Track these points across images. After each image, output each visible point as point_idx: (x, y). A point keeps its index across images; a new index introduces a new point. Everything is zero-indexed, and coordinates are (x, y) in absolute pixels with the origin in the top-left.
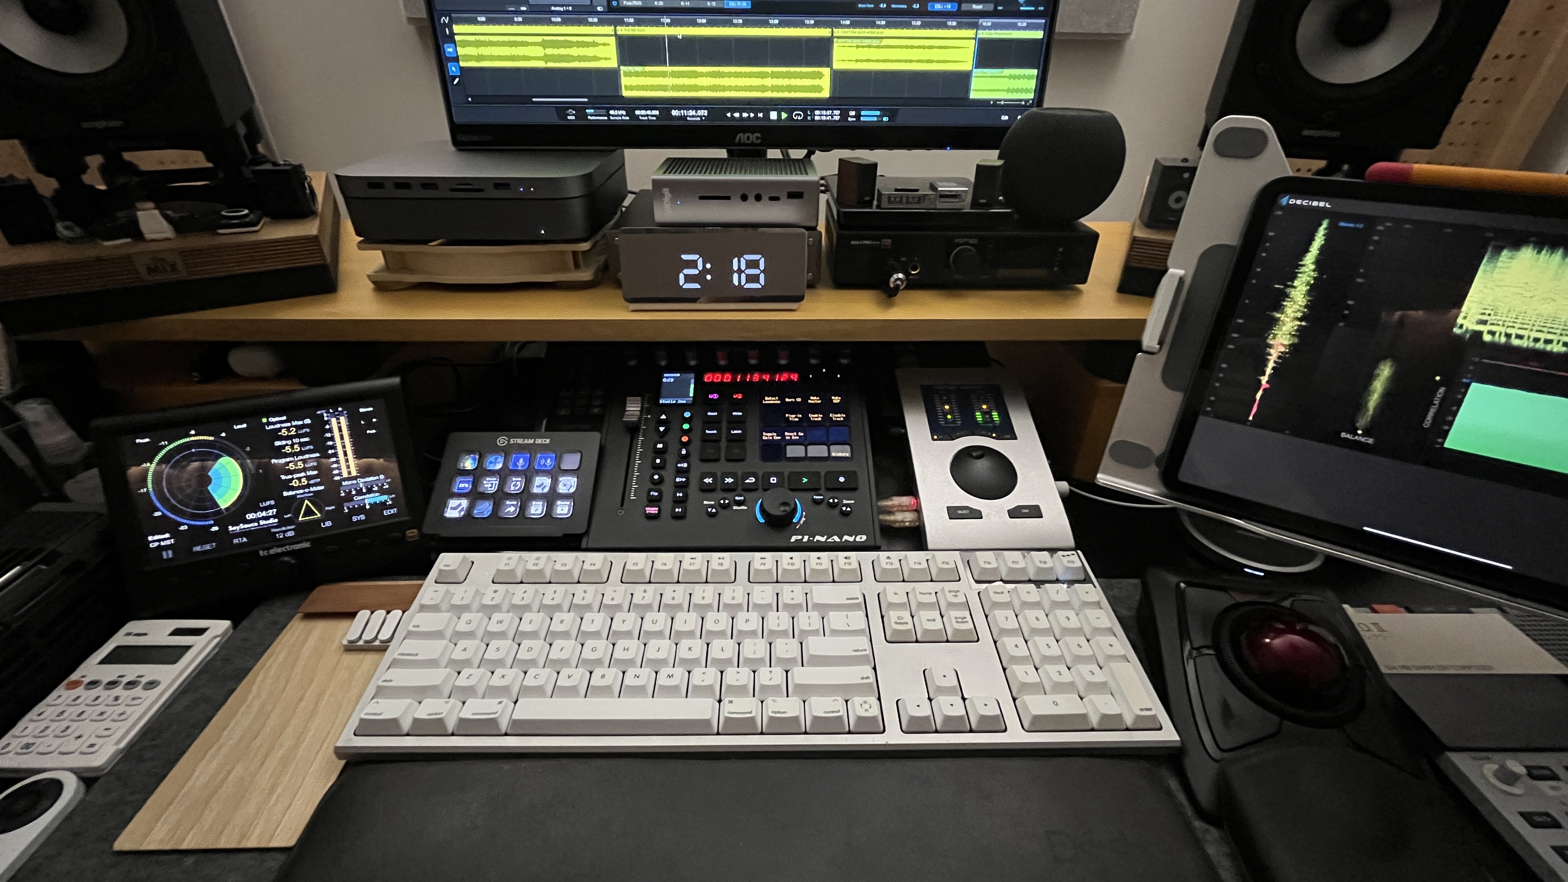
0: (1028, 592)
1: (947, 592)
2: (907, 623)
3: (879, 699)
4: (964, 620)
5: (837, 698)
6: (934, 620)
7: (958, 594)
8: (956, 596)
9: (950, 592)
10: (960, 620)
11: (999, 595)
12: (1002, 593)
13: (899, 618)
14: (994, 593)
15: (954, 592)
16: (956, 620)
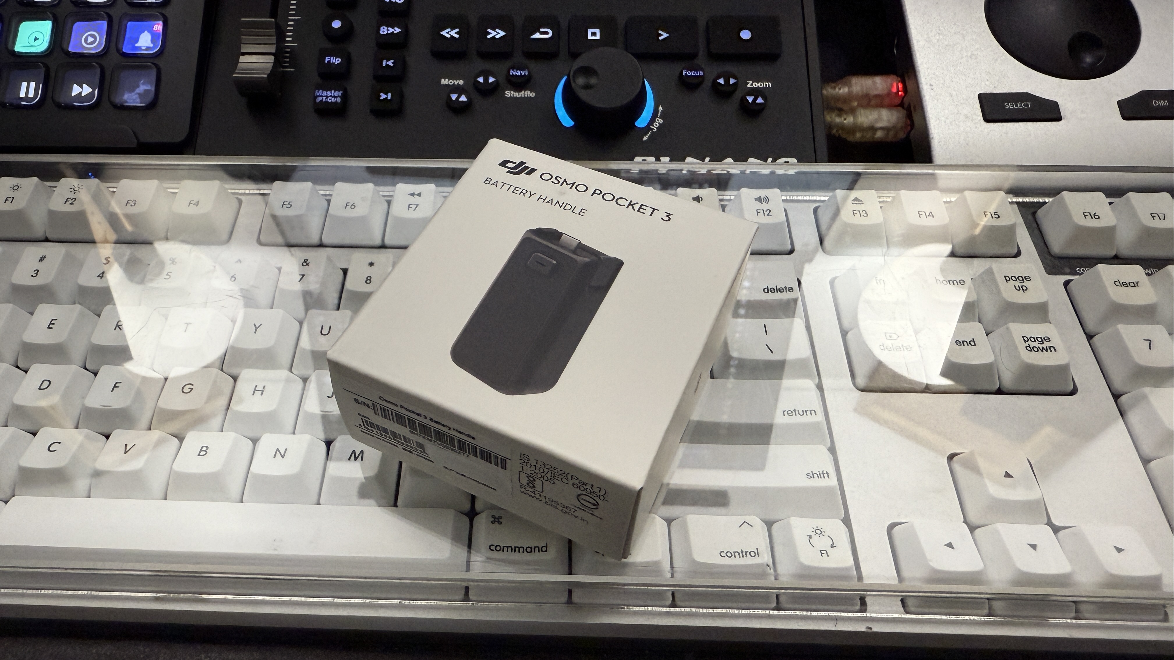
1: (1001, 280)
2: (909, 348)
3: (847, 522)
4: (1046, 345)
6: (972, 343)
7: (1026, 283)
8: (1024, 289)
9: (1008, 279)
10: (1036, 344)
11: (1130, 289)
12: (1136, 284)
13: (889, 336)
14: (1115, 283)
15: (1017, 279)
16: (1027, 344)
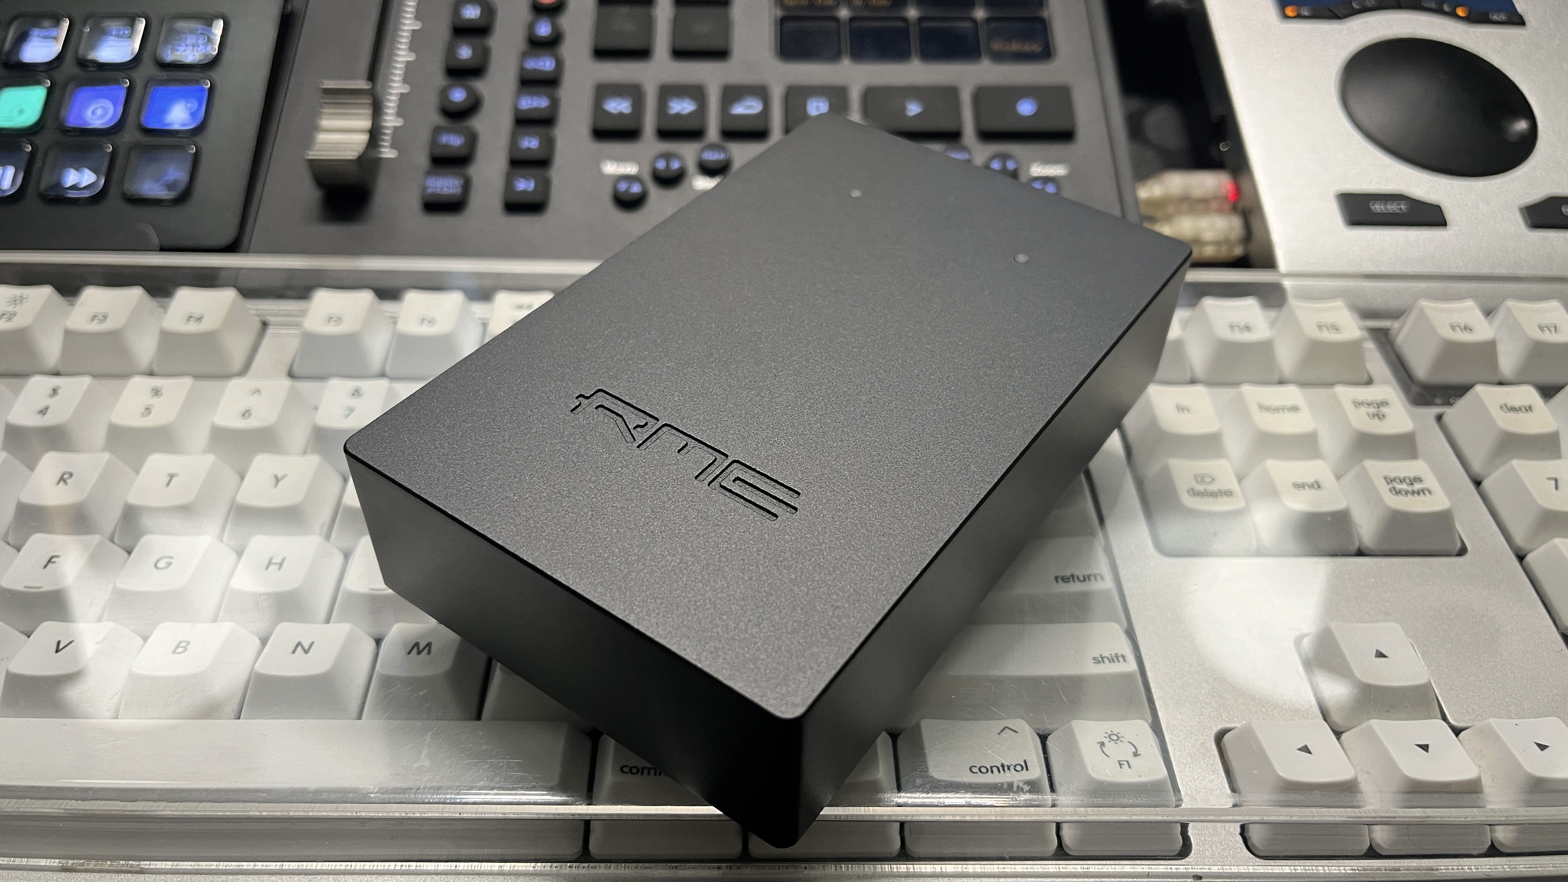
1: (1348, 406)
3: (1156, 728)
4: (1417, 486)
5: (1010, 723)
6: (1317, 485)
7: (1384, 410)
8: (1381, 417)
10: (1404, 486)
11: (1521, 415)
12: (1529, 409)
13: (1200, 478)
14: (1501, 407)
15: (1369, 404)
16: (1391, 486)
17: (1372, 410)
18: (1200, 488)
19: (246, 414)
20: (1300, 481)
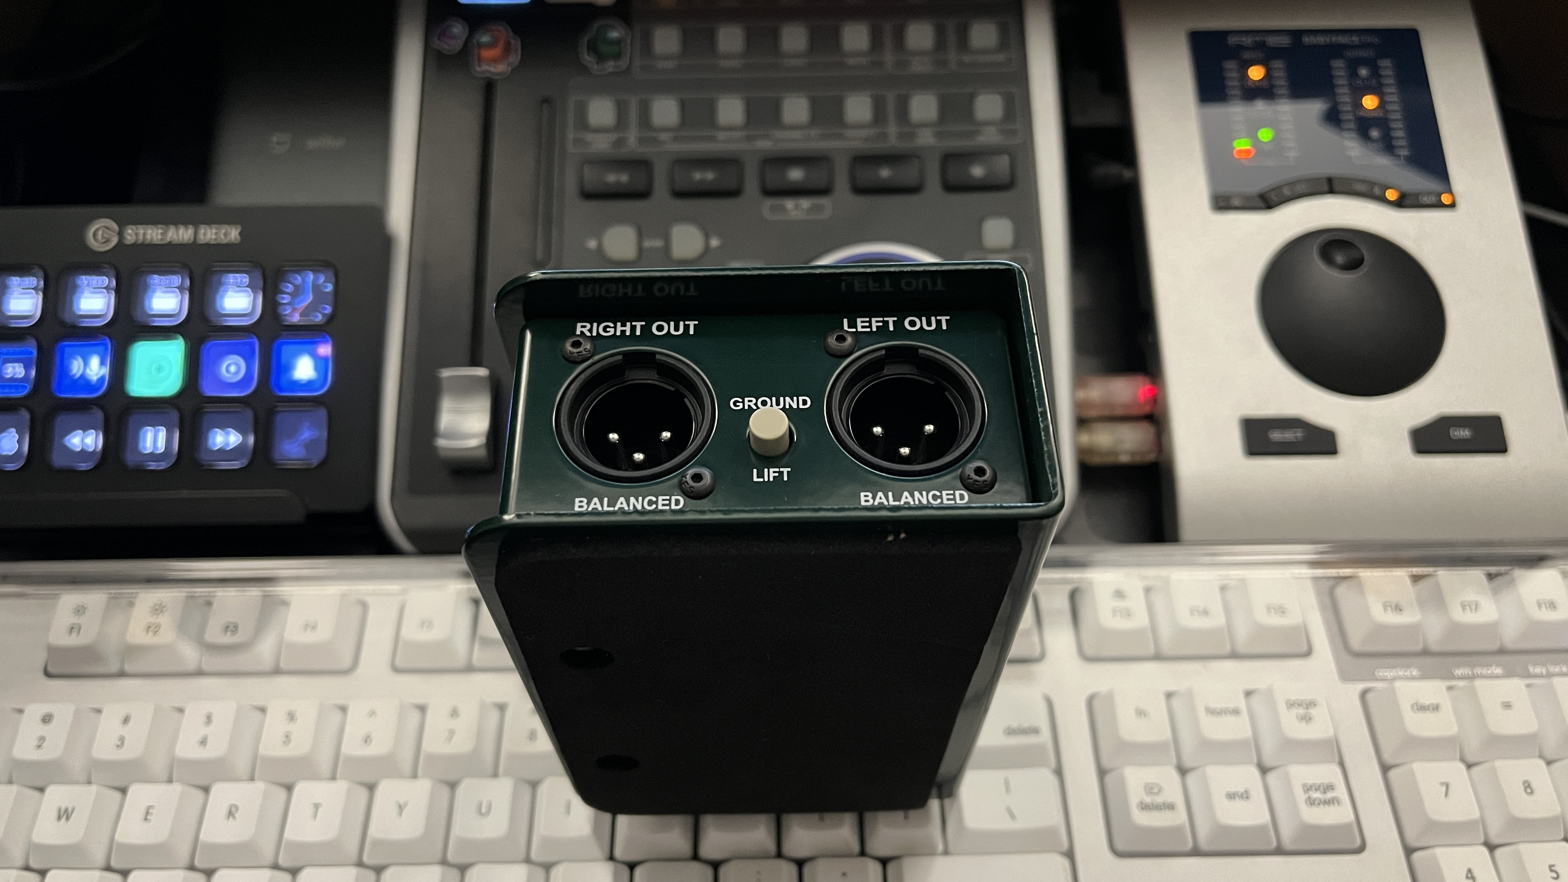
0: (1507, 706)
1: (1282, 707)
2: (1171, 807)
4: (1329, 795)
6: (1245, 796)
7: (1313, 711)
8: (1307, 719)
10: (1317, 795)
11: (1429, 716)
12: (1436, 708)
13: (1149, 789)
14: (1412, 706)
15: (1300, 705)
16: (1307, 795)
17: (1301, 711)
18: (1148, 800)
19: (367, 740)
20: (1233, 790)
